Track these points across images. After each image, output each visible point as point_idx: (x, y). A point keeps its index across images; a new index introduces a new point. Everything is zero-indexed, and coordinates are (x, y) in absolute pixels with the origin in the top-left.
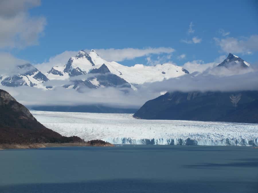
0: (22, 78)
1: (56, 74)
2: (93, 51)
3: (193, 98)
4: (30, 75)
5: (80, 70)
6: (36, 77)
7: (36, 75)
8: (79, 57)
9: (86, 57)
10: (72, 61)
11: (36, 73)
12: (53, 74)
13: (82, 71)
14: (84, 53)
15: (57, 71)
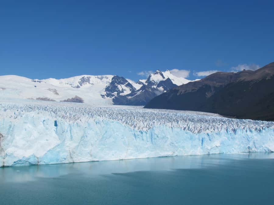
0: (117, 86)
1: (140, 84)
2: (168, 71)
3: (182, 94)
4: (123, 84)
5: (154, 82)
6: (127, 86)
7: (127, 84)
8: (156, 74)
9: (160, 74)
10: (151, 76)
11: (126, 83)
12: (139, 84)
13: (155, 82)
14: (159, 71)
15: (141, 82)
